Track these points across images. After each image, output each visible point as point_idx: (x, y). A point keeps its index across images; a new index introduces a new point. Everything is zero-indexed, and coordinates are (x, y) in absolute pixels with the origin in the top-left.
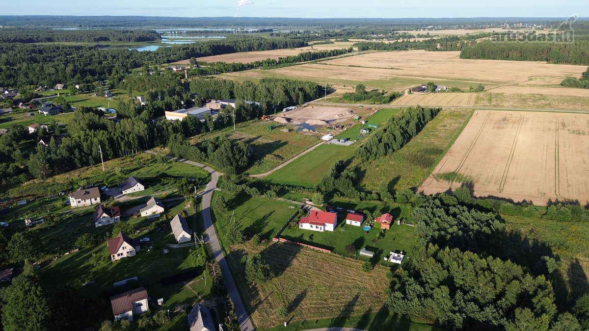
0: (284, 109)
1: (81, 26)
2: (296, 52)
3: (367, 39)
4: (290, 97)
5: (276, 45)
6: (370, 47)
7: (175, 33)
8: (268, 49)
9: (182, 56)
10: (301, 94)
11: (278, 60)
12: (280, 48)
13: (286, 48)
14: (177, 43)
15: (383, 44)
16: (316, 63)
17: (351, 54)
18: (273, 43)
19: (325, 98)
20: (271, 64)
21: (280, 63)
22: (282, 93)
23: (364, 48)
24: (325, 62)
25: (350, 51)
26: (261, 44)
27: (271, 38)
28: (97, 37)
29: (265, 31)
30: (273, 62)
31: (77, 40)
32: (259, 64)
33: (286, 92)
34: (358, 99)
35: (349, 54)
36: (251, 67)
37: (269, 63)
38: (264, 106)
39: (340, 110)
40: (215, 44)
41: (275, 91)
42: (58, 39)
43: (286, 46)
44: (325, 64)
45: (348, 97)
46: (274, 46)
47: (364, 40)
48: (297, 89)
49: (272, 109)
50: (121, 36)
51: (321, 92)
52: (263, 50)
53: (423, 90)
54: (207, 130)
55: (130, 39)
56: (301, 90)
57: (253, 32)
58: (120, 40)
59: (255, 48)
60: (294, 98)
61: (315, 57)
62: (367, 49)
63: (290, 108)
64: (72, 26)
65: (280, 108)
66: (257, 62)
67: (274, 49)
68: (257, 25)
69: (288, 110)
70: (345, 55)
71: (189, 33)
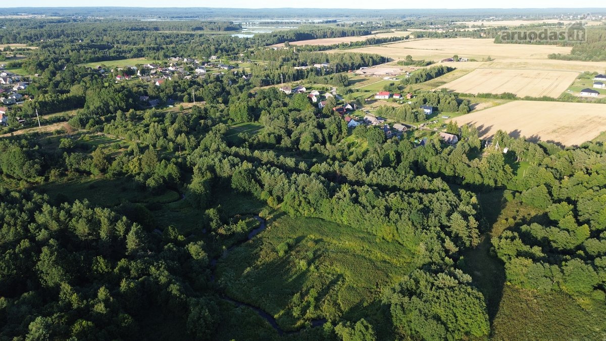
0: (361, 68)
1: (160, 17)
2: (363, 39)
3: (425, 29)
4: (364, 61)
5: (345, 33)
6: (424, 36)
7: (249, 23)
8: (339, 37)
9: (275, 41)
10: (371, 60)
11: (350, 44)
12: (348, 36)
13: (354, 36)
14: (260, 32)
15: (436, 33)
16: (379, 46)
17: (407, 40)
18: (343, 32)
19: (386, 64)
20: (345, 46)
21: (351, 46)
22: (360, 59)
23: (420, 36)
24: (387, 46)
25: (407, 38)
26: (333, 32)
27: (337, 27)
28: (194, 27)
29: (330, 22)
30: (346, 45)
31: (178, 29)
32: (337, 46)
33: (362, 58)
34: (407, 64)
35: (406, 41)
36: (330, 48)
37: (343, 46)
38: (350, 65)
39: (395, 69)
40: (298, 32)
41: (355, 57)
42: (163, 28)
43: (353, 34)
44: (386, 47)
45: (400, 63)
46: (344, 34)
47: (422, 30)
48: (368, 57)
49: (354, 67)
50: (212, 26)
51: (383, 60)
52: (334, 37)
53: (451, 60)
54: (321, 75)
55: (220, 29)
56: (371, 57)
57: (319, 23)
58: (212, 29)
59: (328, 35)
60: (367, 62)
61: (378, 42)
62: (422, 37)
63: (364, 68)
64: (152, 17)
65: (358, 68)
66: (334, 45)
67: (343, 37)
68: (319, 16)
69: (363, 69)
70: (403, 41)
71: (261, 24)
